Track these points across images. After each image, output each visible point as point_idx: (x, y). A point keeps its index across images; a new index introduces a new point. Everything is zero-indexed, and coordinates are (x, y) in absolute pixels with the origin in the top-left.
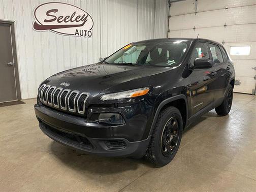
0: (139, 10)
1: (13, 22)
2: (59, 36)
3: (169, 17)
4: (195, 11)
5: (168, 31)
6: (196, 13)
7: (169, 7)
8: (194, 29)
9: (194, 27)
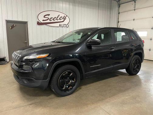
0: (99, 11)
1: (27, 22)
2: (50, 28)
3: (119, 13)
4: (134, 9)
5: (118, 22)
6: (135, 10)
7: (119, 7)
8: (134, 20)
9: (133, 19)
